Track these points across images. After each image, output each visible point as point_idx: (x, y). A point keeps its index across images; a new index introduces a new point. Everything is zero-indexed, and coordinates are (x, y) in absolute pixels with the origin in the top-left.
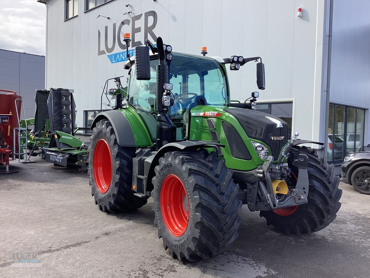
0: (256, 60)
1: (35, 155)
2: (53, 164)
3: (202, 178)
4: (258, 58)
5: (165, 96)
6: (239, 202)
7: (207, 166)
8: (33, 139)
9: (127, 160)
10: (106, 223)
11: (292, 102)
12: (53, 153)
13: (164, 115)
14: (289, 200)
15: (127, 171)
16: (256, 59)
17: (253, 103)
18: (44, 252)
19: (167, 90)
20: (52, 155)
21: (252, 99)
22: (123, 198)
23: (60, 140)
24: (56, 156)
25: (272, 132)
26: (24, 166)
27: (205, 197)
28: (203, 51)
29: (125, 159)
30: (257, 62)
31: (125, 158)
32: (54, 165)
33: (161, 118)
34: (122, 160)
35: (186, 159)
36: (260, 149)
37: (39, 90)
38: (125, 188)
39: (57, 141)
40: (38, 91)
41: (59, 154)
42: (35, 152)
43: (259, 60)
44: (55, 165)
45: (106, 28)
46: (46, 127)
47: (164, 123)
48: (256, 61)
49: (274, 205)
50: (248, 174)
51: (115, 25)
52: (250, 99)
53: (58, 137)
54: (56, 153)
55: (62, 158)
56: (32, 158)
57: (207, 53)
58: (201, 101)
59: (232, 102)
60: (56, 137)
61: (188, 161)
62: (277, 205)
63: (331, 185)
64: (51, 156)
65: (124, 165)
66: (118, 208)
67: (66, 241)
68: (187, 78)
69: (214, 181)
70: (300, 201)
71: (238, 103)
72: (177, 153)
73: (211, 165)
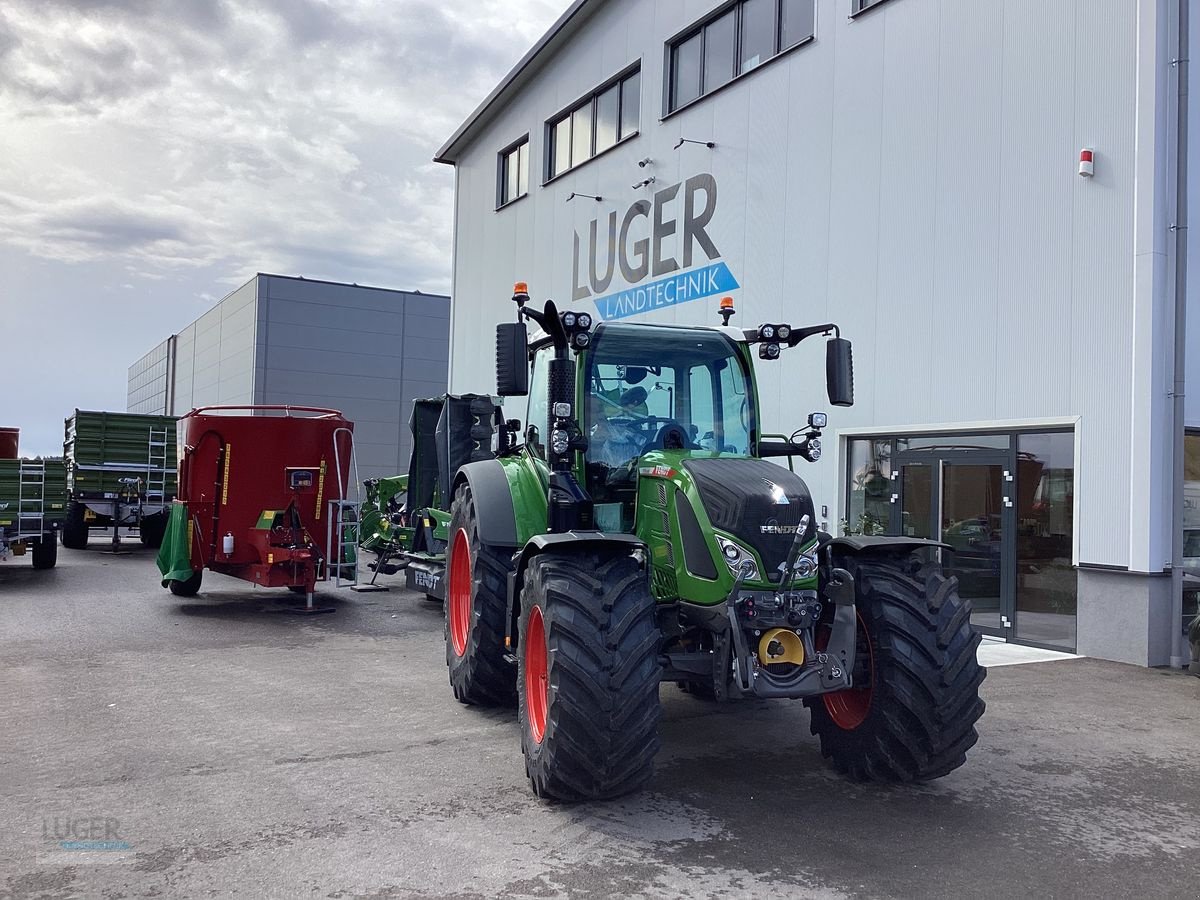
0: (826, 331)
1: (391, 570)
2: (424, 595)
3: (573, 611)
4: (831, 327)
5: (557, 431)
6: (657, 669)
7: (589, 587)
8: (385, 529)
9: (497, 578)
10: (450, 724)
11: (1073, 428)
12: (421, 567)
13: (562, 474)
14: (808, 678)
15: (495, 601)
16: (826, 329)
17: (812, 441)
18: (290, 761)
19: (560, 418)
20: (418, 570)
21: (810, 430)
22: (489, 668)
23: (437, 533)
24: (427, 572)
25: (776, 515)
26: (357, 598)
27: (571, 651)
28: (723, 308)
29: (491, 574)
30: (828, 338)
31: (492, 572)
32: (425, 597)
33: (556, 481)
34: (488, 577)
35: (550, 570)
36: (734, 554)
37: (421, 399)
38: (493, 643)
39: (427, 534)
40: (418, 403)
41: (432, 569)
42: (390, 562)
43: (833, 332)
44: (430, 598)
45: (594, 224)
46: (435, 498)
47: (561, 492)
48: (827, 334)
49: (746, 684)
50: (709, 611)
51: (613, 216)
52: (804, 432)
53: (431, 524)
54: (428, 566)
55: (438, 578)
56: (383, 579)
57: (734, 312)
58: (675, 438)
59: (763, 440)
60: (427, 523)
61: (556, 574)
62: (751, 684)
63: (946, 653)
64: (417, 573)
65: (489, 589)
66: (484, 691)
67: (344, 748)
68: (685, 376)
69: (595, 618)
70: (832, 683)
71: (783, 441)
72: (542, 558)
73: (597, 584)
